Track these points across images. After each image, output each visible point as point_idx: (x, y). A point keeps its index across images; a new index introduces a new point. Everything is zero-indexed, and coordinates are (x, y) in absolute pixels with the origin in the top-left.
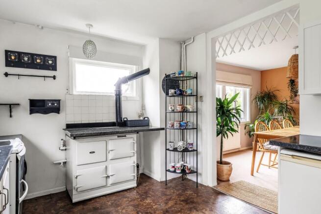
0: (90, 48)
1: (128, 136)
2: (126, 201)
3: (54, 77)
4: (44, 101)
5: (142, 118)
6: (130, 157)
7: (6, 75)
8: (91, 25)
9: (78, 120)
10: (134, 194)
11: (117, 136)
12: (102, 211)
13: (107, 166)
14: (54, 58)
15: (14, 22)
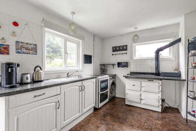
0: (136, 38)
1: (155, 81)
2: (147, 115)
3: (126, 53)
4: (121, 63)
5: (176, 72)
6: (156, 93)
7: (113, 55)
8: (136, 28)
9: (135, 71)
10: (155, 115)
11: (147, 80)
12: (132, 112)
13: (142, 94)
14: (126, 46)
15: (114, 37)
